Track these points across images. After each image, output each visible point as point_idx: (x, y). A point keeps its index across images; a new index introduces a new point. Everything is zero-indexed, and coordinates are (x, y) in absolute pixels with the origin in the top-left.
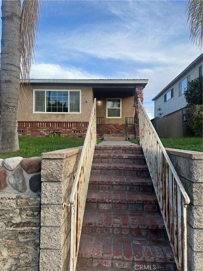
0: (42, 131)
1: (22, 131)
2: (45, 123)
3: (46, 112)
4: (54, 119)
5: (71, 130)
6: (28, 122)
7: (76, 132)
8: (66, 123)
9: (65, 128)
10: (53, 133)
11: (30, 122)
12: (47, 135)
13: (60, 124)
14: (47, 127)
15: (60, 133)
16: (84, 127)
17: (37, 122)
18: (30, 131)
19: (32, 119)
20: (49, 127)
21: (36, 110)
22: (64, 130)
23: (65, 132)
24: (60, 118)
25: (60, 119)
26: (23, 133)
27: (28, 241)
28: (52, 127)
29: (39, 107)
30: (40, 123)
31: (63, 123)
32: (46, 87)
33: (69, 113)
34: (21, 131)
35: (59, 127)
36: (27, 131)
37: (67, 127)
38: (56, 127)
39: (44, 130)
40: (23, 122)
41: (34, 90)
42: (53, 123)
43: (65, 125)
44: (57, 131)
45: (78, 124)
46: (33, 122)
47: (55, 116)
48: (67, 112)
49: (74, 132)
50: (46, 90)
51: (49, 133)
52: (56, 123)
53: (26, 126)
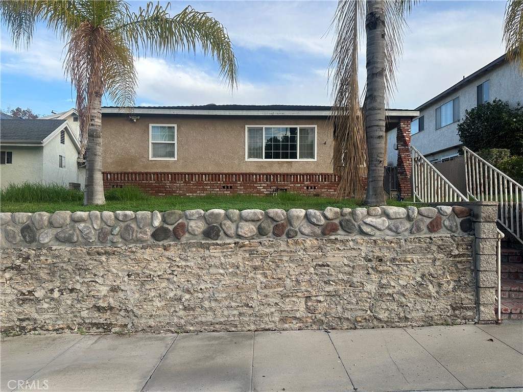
0: (260, 186)
1: (231, 187)
2: (263, 175)
3: (264, 160)
4: (276, 170)
5: (303, 185)
6: (239, 174)
7: (310, 188)
8: (295, 175)
9: (294, 183)
10: (277, 190)
11: (243, 174)
12: (267, 192)
13: (285, 176)
14: (267, 181)
15: (286, 190)
16: (322, 181)
17: (253, 174)
18: (242, 187)
19: (244, 170)
20: (270, 181)
21: (250, 157)
22: (293, 185)
23: (294, 188)
24: (285, 168)
25: (285, 170)
26: (232, 190)
27: (465, 268)
28: (274, 181)
29: (255, 153)
30: (256, 175)
31: (291, 175)
32: (265, 121)
33: (298, 160)
34: (229, 187)
35: (284, 181)
36: (238, 187)
37: (297, 181)
38: (280, 181)
39: (263, 185)
40: (232, 174)
41: (246, 126)
42: (275, 175)
43: (294, 178)
44: (282, 188)
45: (313, 177)
46: (246, 174)
47: (278, 165)
48: (297, 158)
49: (308, 188)
50: (264, 126)
51: (271, 190)
52: (280, 175)
53: (236, 180)
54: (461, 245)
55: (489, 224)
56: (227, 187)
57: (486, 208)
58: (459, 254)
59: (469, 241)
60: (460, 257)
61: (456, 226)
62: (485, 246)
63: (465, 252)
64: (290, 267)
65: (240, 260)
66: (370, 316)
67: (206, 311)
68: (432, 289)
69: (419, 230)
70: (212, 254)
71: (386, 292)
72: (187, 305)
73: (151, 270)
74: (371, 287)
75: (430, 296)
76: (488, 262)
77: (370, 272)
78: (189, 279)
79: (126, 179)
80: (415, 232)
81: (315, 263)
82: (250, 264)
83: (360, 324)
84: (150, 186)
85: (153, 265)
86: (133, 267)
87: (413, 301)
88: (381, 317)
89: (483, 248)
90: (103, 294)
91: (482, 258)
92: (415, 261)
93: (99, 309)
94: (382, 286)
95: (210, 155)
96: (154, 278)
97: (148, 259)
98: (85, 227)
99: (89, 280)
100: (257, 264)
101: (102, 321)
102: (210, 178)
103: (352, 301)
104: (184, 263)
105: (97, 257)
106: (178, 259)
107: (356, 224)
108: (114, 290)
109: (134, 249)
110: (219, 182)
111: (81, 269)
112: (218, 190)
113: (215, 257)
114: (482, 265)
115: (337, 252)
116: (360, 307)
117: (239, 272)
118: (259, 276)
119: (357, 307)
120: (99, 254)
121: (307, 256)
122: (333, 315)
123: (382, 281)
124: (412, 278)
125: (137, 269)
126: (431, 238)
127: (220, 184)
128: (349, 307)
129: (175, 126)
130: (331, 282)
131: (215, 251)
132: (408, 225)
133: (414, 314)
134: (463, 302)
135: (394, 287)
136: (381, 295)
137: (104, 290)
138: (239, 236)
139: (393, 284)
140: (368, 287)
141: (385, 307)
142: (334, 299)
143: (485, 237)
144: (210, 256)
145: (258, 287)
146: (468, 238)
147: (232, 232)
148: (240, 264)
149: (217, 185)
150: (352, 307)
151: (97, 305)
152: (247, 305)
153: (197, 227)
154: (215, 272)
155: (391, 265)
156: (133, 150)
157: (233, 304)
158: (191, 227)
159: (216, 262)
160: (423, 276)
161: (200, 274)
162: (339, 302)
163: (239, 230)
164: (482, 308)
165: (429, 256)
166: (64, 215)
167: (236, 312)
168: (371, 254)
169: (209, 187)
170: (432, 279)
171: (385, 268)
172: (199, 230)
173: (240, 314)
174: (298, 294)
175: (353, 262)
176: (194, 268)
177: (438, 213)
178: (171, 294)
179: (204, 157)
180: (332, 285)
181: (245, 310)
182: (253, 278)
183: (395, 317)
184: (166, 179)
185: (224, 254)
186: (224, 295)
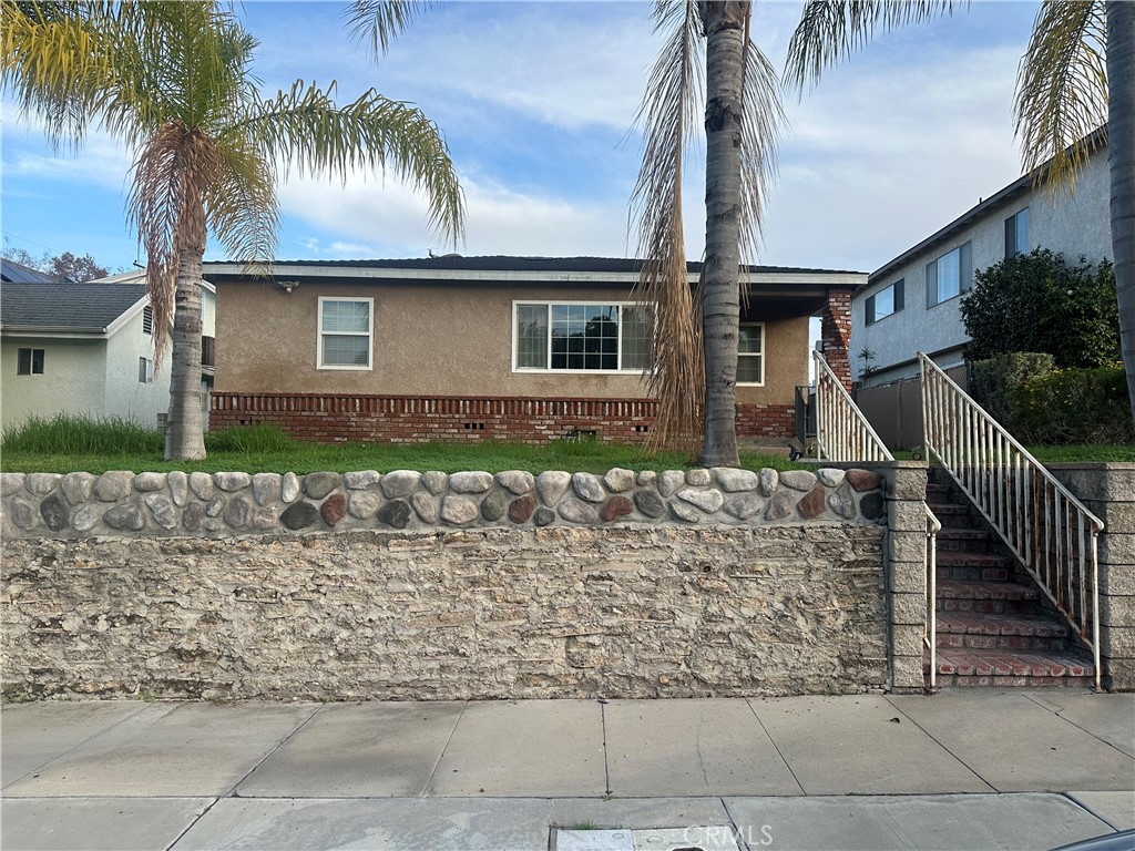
0: (541, 425)
1: (482, 426)
2: (548, 402)
3: (550, 370)
4: (574, 391)
5: (628, 422)
6: (499, 400)
7: (642, 429)
8: (614, 402)
9: (610, 418)
10: (575, 433)
11: (506, 400)
12: (554, 437)
13: (593, 404)
14: (555, 413)
15: (594, 432)
17: (526, 400)
18: (505, 427)
19: (509, 390)
20: (562, 414)
21: (521, 364)
22: (608, 423)
23: (610, 430)
24: (593, 388)
25: (592, 392)
26: (483, 431)
27: (869, 587)
28: (569, 414)
29: (530, 354)
30: (533, 402)
31: (604, 403)
32: (552, 293)
33: (619, 371)
34: (478, 426)
35: (590, 414)
36: (496, 427)
37: (616, 414)
38: (582, 414)
39: (548, 422)
40: (484, 400)
41: (515, 303)
42: (573, 402)
43: (610, 407)
44: (587, 428)
45: (649, 407)
46: (512, 400)
47: (579, 382)
48: (616, 368)
49: (638, 429)
50: (551, 303)
51: (562, 432)
52: (583, 402)
53: (492, 412)
54: (861, 543)
55: (910, 503)
56: (474, 426)
57: (905, 473)
58: (856, 560)
59: (875, 535)
60: (858, 566)
61: (853, 507)
62: (903, 545)
63: (869, 556)
64: (538, 580)
65: (445, 566)
66: (686, 675)
67: (380, 662)
68: (803, 625)
69: (780, 513)
70: (393, 555)
71: (718, 629)
72: (343, 651)
73: (278, 583)
74: (689, 620)
75: (799, 640)
76: (908, 577)
77: (688, 592)
78: (349, 602)
79: (269, 407)
80: (774, 517)
81: (586, 574)
82: (464, 574)
83: (666, 689)
84: (317, 421)
85: (282, 574)
86: (245, 577)
87: (766, 649)
88: (705, 676)
89: (900, 550)
90: (188, 627)
91: (898, 567)
92: (772, 571)
93: (180, 654)
94: (709, 618)
95: (441, 360)
96: (283, 599)
97: (273, 562)
98: (158, 501)
99: (164, 599)
100: (477, 574)
101: (184, 677)
102: (440, 407)
103: (653, 645)
104: (340, 572)
105: (179, 558)
106: (328, 564)
107: (663, 500)
108: (209, 618)
109: (247, 544)
110: (457, 416)
111: (149, 580)
112: (456, 431)
113: (399, 561)
114: (897, 582)
115: (627, 552)
116: (666, 657)
117: (442, 589)
118: (480, 597)
119: (661, 656)
120: (183, 551)
121: (571, 560)
122: (617, 671)
123: (709, 609)
124: (765, 604)
125: (251, 581)
126: (803, 530)
127: (460, 418)
128: (646, 656)
129: (371, 301)
130: (615, 610)
131: (399, 549)
132: (760, 504)
133: (768, 673)
134: (864, 652)
135: (732, 619)
136: (706, 635)
137: (190, 619)
138: (445, 522)
139: (729, 614)
140: (684, 619)
141: (714, 658)
142: (619, 642)
143: (903, 529)
144: (389, 558)
145: (478, 617)
146: (874, 529)
147: (431, 512)
148: (446, 574)
149: (454, 421)
150: (653, 656)
151: (177, 647)
152: (456, 652)
153: (366, 503)
154: (397, 589)
155: (727, 579)
156: (284, 350)
157: (430, 649)
158: (355, 503)
159: (401, 569)
160: (787, 600)
161: (370, 592)
162: (629, 647)
163: (445, 509)
164: (898, 664)
165: (798, 564)
166: (121, 479)
167: (434, 665)
168: (690, 557)
169: (437, 426)
170: (803, 606)
171: (716, 583)
172: (369, 509)
173: (443, 668)
174: (552, 631)
175: (656, 572)
176: (359, 580)
177: (817, 482)
178: (315, 630)
179: (427, 364)
180: (616, 614)
181: (451, 660)
182: (468, 601)
183: (732, 678)
184: (350, 407)
185: (416, 554)
186: (414, 632)
